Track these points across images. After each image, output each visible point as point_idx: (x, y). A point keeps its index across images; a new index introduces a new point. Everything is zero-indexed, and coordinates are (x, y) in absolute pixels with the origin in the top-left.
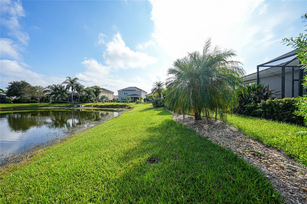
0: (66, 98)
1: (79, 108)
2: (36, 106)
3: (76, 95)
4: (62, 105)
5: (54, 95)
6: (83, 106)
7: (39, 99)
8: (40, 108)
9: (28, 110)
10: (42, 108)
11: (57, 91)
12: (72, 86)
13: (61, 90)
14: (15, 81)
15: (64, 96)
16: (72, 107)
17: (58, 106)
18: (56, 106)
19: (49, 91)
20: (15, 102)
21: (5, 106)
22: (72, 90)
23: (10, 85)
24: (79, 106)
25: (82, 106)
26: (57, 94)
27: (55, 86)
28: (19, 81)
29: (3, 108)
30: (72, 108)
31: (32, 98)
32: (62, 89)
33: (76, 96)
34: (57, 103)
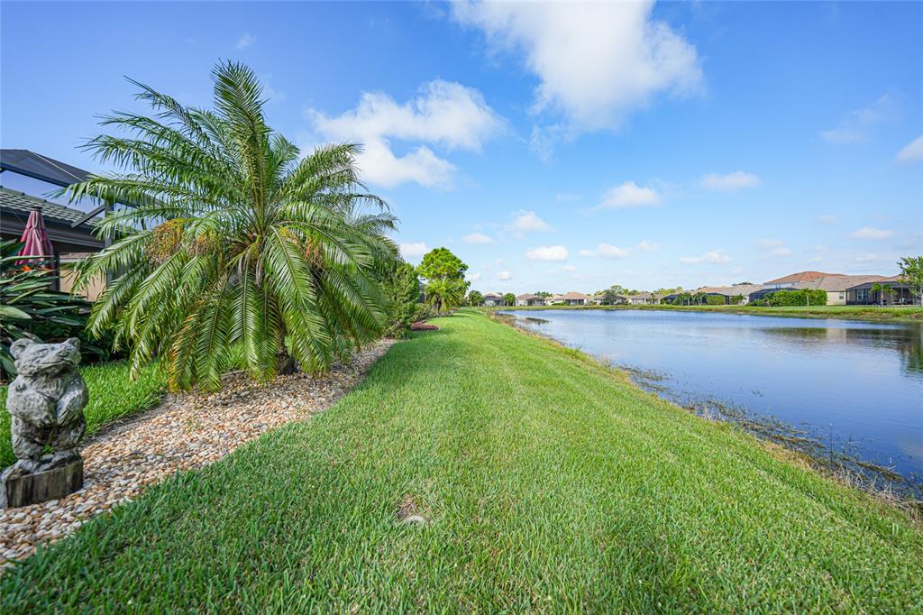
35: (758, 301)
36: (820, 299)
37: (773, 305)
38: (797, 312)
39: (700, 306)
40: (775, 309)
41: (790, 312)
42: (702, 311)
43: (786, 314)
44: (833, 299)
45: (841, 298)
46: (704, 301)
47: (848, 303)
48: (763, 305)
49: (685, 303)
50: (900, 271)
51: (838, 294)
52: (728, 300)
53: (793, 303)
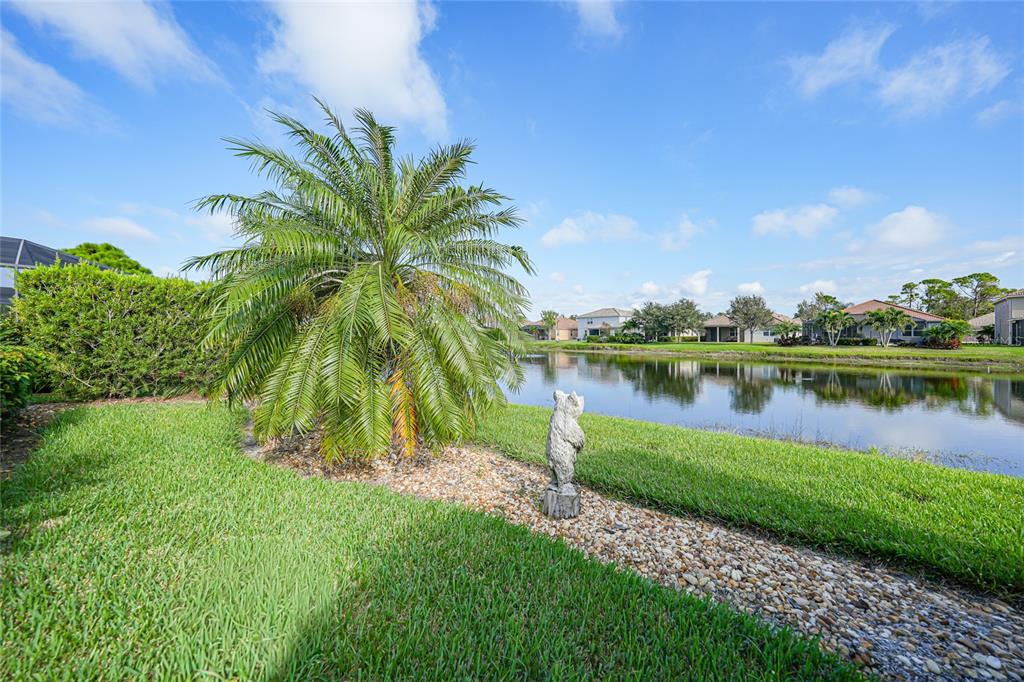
50: (541, 318)
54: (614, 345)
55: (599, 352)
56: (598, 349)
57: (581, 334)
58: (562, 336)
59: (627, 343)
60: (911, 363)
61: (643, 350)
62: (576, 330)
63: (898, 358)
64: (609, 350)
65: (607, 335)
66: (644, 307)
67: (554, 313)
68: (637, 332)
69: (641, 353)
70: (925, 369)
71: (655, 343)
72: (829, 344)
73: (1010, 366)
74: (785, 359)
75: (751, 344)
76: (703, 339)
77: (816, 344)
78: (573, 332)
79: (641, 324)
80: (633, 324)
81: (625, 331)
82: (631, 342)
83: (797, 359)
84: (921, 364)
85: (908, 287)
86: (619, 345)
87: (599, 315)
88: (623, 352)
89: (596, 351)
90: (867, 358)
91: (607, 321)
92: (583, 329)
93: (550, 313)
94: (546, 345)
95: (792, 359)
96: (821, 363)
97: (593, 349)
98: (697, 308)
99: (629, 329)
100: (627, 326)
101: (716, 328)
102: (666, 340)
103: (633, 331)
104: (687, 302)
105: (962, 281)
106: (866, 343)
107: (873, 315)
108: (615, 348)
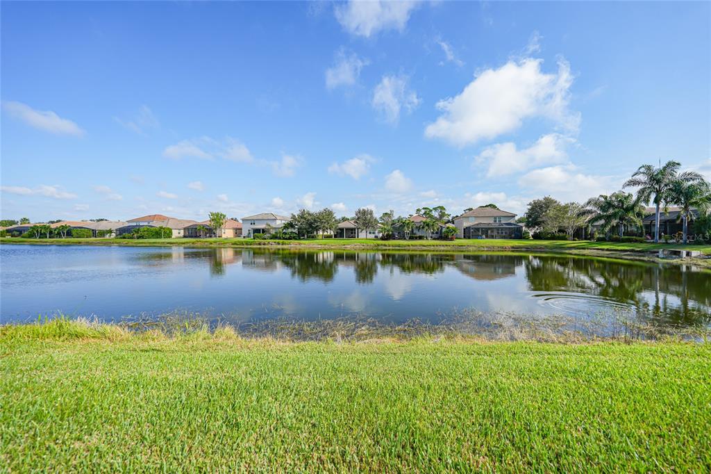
0: (638, 228)
1: (675, 261)
2: (561, 247)
3: (674, 217)
4: (620, 248)
5: (602, 222)
6: (695, 253)
7: (571, 231)
8: (567, 251)
9: (546, 253)
10: (570, 252)
11: (611, 211)
12: (658, 192)
13: (622, 207)
14: (536, 199)
15: (630, 221)
16: (651, 256)
17: (608, 250)
18: (603, 250)
19: (590, 212)
20: (536, 237)
21: (517, 244)
22: (657, 201)
23: (529, 207)
24: (678, 254)
25: (688, 254)
26: (608, 218)
27: (606, 198)
28: (541, 198)
29: (513, 247)
30: (646, 259)
31: (559, 231)
32: (623, 203)
33: (674, 221)
34: (608, 241)
35: (126, 234)
36: (168, 234)
37: (138, 238)
38: (159, 243)
39: (64, 239)
40: (141, 241)
41: (154, 243)
42: (69, 244)
43: (151, 245)
44: (175, 233)
45: (179, 233)
46: (69, 234)
47: (185, 237)
48: (131, 238)
49: (43, 235)
50: (209, 219)
51: (178, 231)
52: (94, 233)
53: (153, 237)
54: (277, 241)
55: (266, 246)
56: (264, 244)
57: (245, 233)
58: (227, 233)
59: (286, 239)
60: (442, 248)
61: (300, 244)
62: (241, 229)
63: (434, 246)
64: (273, 245)
65: (270, 234)
66: (298, 213)
67: (221, 215)
68: (294, 231)
69: (298, 247)
70: (447, 251)
71: (306, 240)
72: (405, 239)
73: (475, 249)
74: (388, 248)
75: (367, 239)
76: (335, 236)
77: (399, 239)
78: (238, 232)
79: (296, 225)
80: (291, 225)
81: (284, 231)
82: (290, 239)
83: (394, 248)
84: (445, 248)
85: (418, 210)
86: (281, 241)
87: (260, 218)
88: (285, 247)
89: (262, 246)
90: (424, 246)
91: (269, 222)
92: (246, 229)
93: (217, 215)
94: (215, 242)
95: (391, 248)
96: (405, 250)
97: (260, 244)
98: (335, 215)
99: (288, 228)
100: (286, 227)
101: (343, 229)
102: (313, 237)
103: (290, 230)
104: (329, 211)
105: (435, 209)
106: (421, 238)
107: (424, 223)
108: (279, 244)
